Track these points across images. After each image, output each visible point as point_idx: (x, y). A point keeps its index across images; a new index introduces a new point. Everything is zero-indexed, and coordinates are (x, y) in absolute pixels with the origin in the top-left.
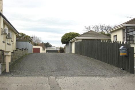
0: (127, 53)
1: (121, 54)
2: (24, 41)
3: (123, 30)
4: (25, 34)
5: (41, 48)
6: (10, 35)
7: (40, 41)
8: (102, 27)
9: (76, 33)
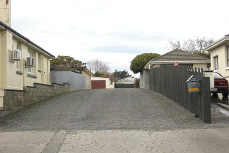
0: (200, 88)
1: (189, 90)
2: (65, 71)
3: (227, 46)
4: (73, 58)
5: (108, 81)
6: (31, 60)
7: (107, 68)
8: (200, 42)
9: (156, 54)
